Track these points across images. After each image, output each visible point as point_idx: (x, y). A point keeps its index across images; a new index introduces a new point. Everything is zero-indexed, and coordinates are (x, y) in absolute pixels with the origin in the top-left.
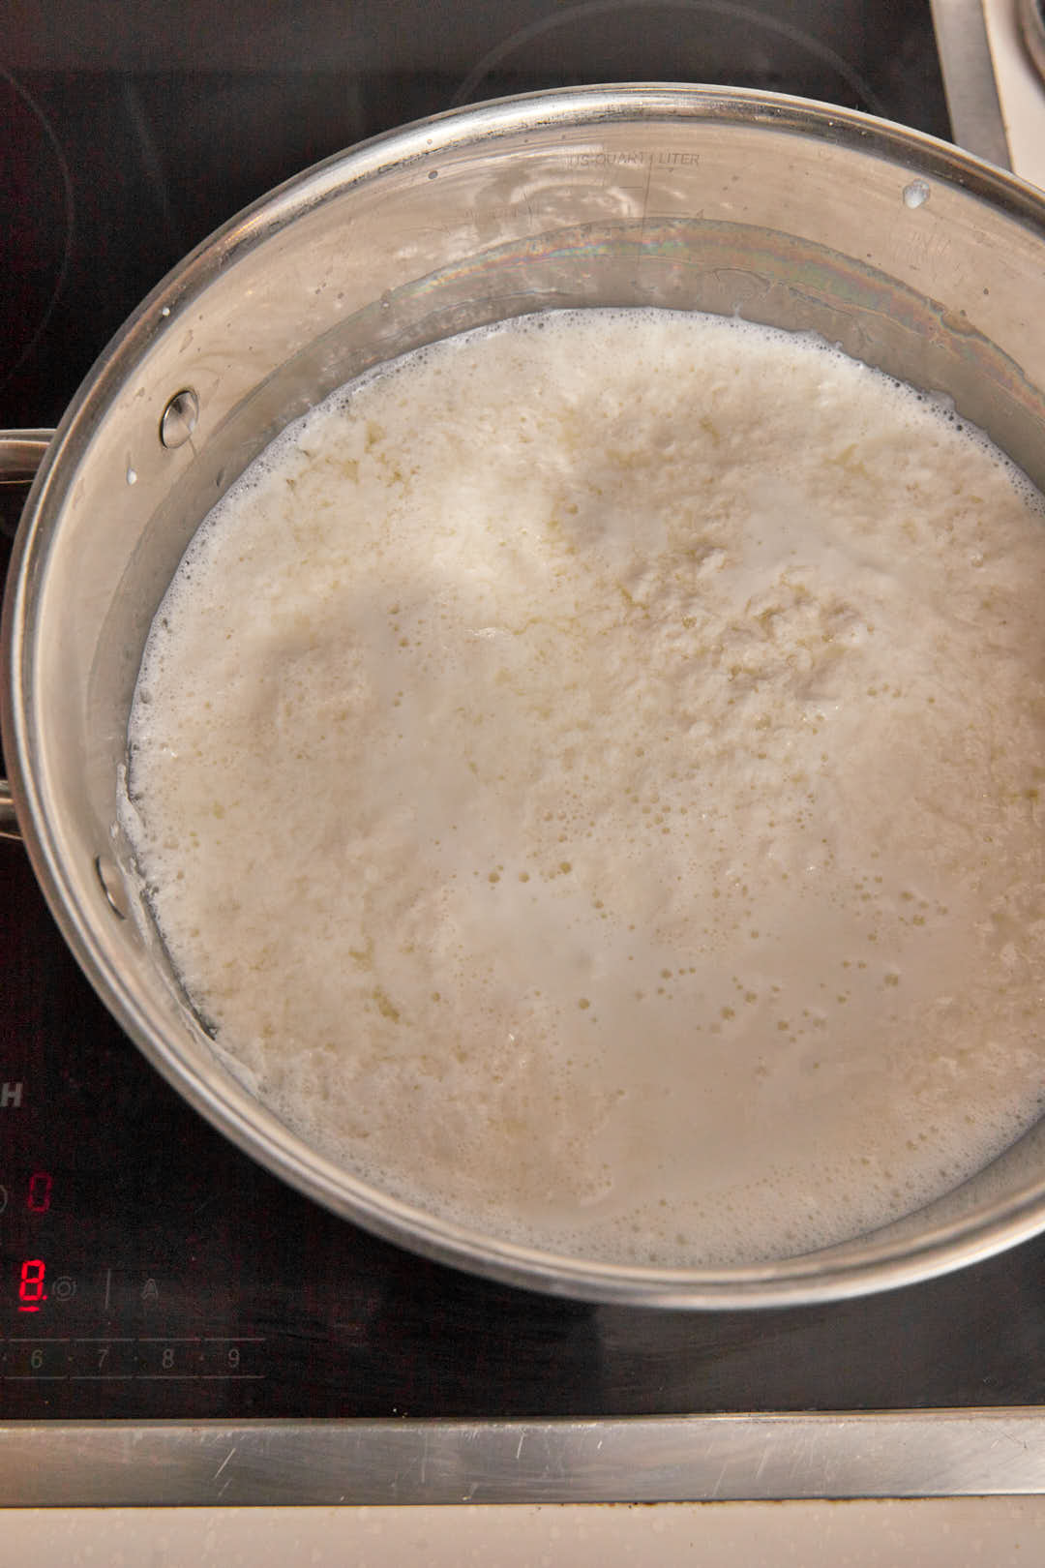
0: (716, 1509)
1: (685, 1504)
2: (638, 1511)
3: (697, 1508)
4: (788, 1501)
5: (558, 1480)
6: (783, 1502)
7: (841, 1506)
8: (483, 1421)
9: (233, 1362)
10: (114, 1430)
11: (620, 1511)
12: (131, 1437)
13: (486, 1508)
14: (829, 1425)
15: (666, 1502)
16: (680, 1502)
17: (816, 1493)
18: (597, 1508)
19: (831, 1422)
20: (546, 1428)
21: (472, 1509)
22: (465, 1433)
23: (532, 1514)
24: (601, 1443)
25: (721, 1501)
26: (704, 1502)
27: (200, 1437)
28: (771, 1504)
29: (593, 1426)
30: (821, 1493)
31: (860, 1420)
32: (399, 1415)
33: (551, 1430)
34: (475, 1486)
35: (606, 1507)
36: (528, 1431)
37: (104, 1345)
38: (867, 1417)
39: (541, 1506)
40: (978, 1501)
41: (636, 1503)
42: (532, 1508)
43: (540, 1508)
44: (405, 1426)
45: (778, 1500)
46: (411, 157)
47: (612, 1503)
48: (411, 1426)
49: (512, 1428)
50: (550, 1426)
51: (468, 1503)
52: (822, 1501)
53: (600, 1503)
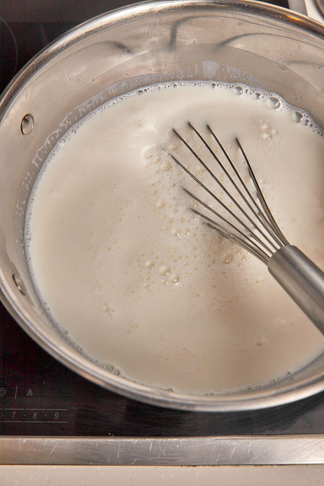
0: (217, 468)
1: (206, 466)
2: (190, 468)
3: (210, 467)
4: (241, 466)
5: (163, 458)
6: (239, 466)
7: (259, 467)
8: (139, 438)
9: (56, 417)
10: (16, 439)
11: (184, 468)
12: (22, 441)
13: (139, 467)
14: (255, 440)
15: (200, 465)
16: (205, 465)
17: (250, 463)
18: (177, 467)
19: (256, 439)
20: (160, 440)
21: (135, 467)
22: (133, 442)
23: (155, 469)
24: (178, 445)
25: (219, 465)
26: (213, 466)
27: (44, 442)
28: (235, 466)
29: (175, 440)
30: (252, 463)
31: (265, 439)
32: (111, 435)
33: (162, 441)
34: (136, 459)
35: (180, 467)
36: (153, 441)
37: (13, 411)
38: (267, 438)
39: (158, 466)
40: (305, 466)
41: (190, 466)
42: (155, 467)
43: (157, 467)
44: (113, 439)
45: (238, 465)
46: (96, 28)
47: (182, 466)
48: (115, 439)
49: (148, 440)
50: (161, 440)
51: (133, 465)
52: (252, 466)
53: (178, 465)
